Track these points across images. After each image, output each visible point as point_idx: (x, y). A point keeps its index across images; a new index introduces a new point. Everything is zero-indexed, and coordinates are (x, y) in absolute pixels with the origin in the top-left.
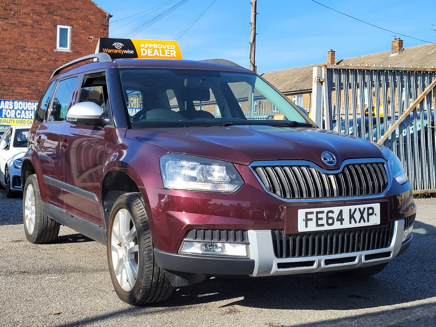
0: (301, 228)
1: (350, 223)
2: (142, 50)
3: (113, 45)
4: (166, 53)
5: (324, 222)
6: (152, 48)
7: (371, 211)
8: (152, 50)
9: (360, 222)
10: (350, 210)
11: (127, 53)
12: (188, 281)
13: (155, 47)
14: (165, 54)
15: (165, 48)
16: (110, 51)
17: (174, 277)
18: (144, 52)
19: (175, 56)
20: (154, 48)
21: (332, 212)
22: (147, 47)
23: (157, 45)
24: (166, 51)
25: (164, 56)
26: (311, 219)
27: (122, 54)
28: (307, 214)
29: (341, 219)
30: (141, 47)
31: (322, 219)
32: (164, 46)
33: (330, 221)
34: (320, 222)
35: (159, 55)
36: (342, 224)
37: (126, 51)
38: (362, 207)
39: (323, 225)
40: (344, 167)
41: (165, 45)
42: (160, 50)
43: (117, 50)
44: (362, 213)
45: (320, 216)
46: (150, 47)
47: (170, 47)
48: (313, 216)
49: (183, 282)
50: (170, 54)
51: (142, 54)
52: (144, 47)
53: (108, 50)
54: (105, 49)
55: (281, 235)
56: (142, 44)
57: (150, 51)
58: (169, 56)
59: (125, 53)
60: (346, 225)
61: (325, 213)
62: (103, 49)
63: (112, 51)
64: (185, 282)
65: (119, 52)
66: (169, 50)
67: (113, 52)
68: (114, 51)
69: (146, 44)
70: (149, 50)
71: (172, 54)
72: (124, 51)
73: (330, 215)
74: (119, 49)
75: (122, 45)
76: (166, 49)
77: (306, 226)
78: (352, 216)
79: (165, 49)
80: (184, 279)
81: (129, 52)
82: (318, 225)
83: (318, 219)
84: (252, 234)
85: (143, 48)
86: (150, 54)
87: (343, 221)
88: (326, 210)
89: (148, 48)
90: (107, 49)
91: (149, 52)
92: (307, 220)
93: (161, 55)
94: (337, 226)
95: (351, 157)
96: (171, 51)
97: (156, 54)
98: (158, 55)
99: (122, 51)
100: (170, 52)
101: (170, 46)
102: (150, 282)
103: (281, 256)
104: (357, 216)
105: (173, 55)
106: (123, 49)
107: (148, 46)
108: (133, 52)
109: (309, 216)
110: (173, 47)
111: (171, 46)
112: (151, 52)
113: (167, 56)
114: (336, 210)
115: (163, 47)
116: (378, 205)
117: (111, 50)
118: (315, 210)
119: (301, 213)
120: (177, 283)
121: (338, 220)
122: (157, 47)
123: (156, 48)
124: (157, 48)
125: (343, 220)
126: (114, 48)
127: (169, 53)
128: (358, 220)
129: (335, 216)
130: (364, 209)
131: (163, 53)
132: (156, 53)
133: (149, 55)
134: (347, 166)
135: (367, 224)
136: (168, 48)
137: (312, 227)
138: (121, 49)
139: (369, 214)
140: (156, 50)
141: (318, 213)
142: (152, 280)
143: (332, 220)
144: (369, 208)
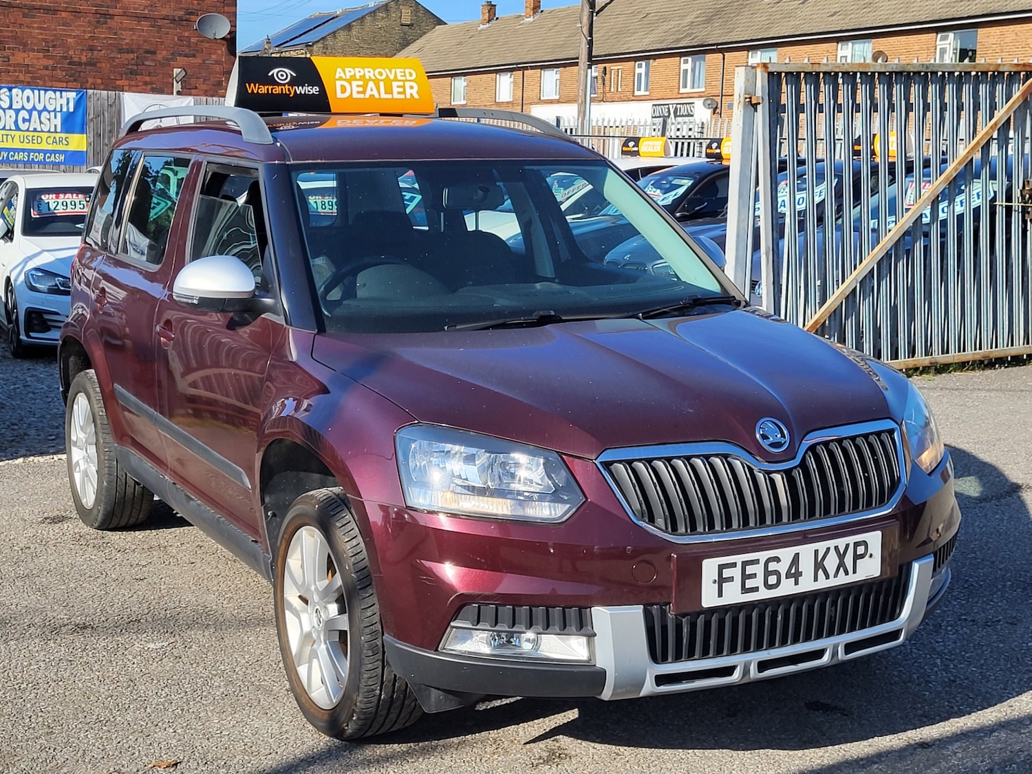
0: (709, 598)
1: (816, 579)
2: (338, 84)
3: (270, 74)
4: (395, 90)
5: (758, 582)
6: (362, 78)
7: (861, 550)
8: (361, 83)
9: (836, 575)
10: (816, 552)
11: (303, 93)
12: (458, 699)
13: (370, 77)
14: (392, 94)
15: (392, 77)
16: (263, 89)
17: (429, 693)
18: (344, 90)
19: (416, 96)
20: (367, 78)
21: (777, 559)
22: (351, 76)
23: (374, 71)
24: (395, 84)
25: (389, 96)
26: (731, 579)
27: (291, 96)
28: (721, 567)
29: (795, 575)
30: (337, 77)
31: (754, 576)
32: (391, 72)
33: (772, 580)
34: (750, 584)
35: (379, 95)
36: (796, 583)
37: (300, 88)
38: (841, 542)
39: (756, 589)
40: (806, 452)
41: (393, 71)
42: (382, 84)
43: (280, 88)
44: (841, 557)
45: (750, 570)
46: (358, 77)
47: (405, 76)
48: (736, 573)
49: (448, 702)
50: (404, 92)
51: (339, 95)
52: (344, 77)
53: (258, 88)
54: (252, 85)
55: (663, 614)
56: (339, 70)
57: (358, 86)
58: (402, 96)
59: (298, 92)
60: (807, 584)
61: (762, 562)
62: (247, 85)
63: (268, 89)
64: (453, 702)
65: (284, 92)
66: (401, 84)
67: (270, 92)
68: (272, 89)
69: (347, 70)
70: (354, 83)
71: (408, 91)
72: (296, 88)
73: (773, 566)
74: (284, 85)
75: (291, 74)
76: (396, 79)
77: (720, 594)
78: (819, 565)
79: (393, 80)
80: (450, 696)
81: (309, 91)
82: (745, 590)
83: (745, 577)
84: (601, 615)
85: (340, 78)
86: (358, 92)
87: (800, 578)
88: (763, 556)
89: (353, 78)
90: (257, 85)
91: (355, 89)
92: (721, 581)
93: (383, 96)
94: (787, 588)
95: (820, 425)
96: (408, 84)
97: (372, 93)
98: (377, 96)
99: (290, 88)
100: (404, 87)
101: (404, 72)
102: (375, 699)
103: (664, 659)
104: (831, 562)
105: (411, 94)
106: (293, 82)
107: (352, 73)
108: (318, 90)
109: (727, 573)
110: (411, 75)
111: (407, 71)
112: (361, 89)
113: (396, 96)
114: (786, 554)
115: (387, 75)
116: (878, 534)
117: (266, 87)
118: (739, 559)
119: (710, 567)
120: (434, 705)
121: (788, 576)
122: (374, 75)
123: (370, 79)
124: (373, 78)
125: (800, 574)
126: (272, 81)
127: (401, 90)
128: (831, 572)
129: (783, 567)
130: (847, 546)
131: (389, 90)
132: (372, 90)
133: (355, 96)
134: (812, 448)
135: (852, 578)
136: (399, 78)
137: (733, 595)
138: (289, 84)
139: (857, 557)
140: (371, 84)
141: (745, 564)
142: (380, 695)
143: (775, 577)
144: (856, 544)
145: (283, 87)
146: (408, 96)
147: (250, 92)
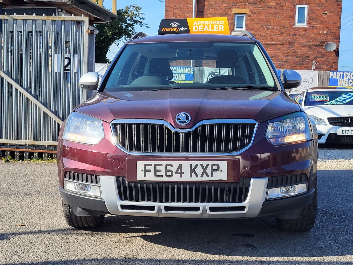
0: (140, 177)
1: (191, 176)
2: (194, 27)
3: (170, 25)
4: (215, 28)
5: (163, 173)
6: (203, 24)
7: (215, 168)
8: (203, 26)
9: (202, 176)
10: (191, 165)
11: (181, 30)
12: (88, 212)
13: (206, 24)
14: (214, 29)
15: (214, 24)
16: (167, 29)
17: (77, 208)
18: (196, 28)
19: (223, 30)
20: (205, 24)
21: (171, 166)
22: (199, 24)
23: (208, 22)
24: (215, 26)
25: (213, 30)
26: (150, 171)
27: (177, 31)
28: (145, 165)
29: (180, 173)
30: (194, 24)
31: (160, 171)
32: (214, 22)
33: (169, 173)
34: (158, 173)
35: (209, 30)
36: (181, 176)
37: (180, 29)
38: (205, 163)
39: (161, 176)
40: (199, 127)
41: (216, 21)
42: (210, 26)
43: (173, 29)
44: (205, 169)
45: (158, 168)
46: (202, 24)
47: (220, 23)
48: (152, 168)
50: (218, 29)
51: (194, 30)
52: (197, 24)
54: (164, 28)
55: (124, 181)
56: (196, 22)
57: (201, 27)
58: (218, 30)
59: (180, 30)
61: (164, 166)
62: (162, 28)
63: (169, 29)
65: (175, 30)
66: (218, 26)
67: (170, 30)
68: (170, 29)
69: (198, 22)
70: (200, 26)
71: (220, 28)
72: (179, 29)
73: (169, 168)
74: (175, 28)
75: (178, 24)
76: (216, 24)
77: (145, 176)
78: (193, 171)
79: (215, 25)
81: (183, 30)
82: (156, 176)
83: (156, 171)
85: (195, 25)
86: (201, 29)
88: (164, 163)
89: (200, 24)
90: (165, 28)
91: (200, 28)
92: (145, 171)
93: (210, 30)
94: (176, 178)
96: (220, 26)
97: (206, 29)
98: (208, 30)
99: (177, 29)
100: (218, 27)
101: (220, 22)
102: (68, 210)
104: (199, 170)
105: (221, 29)
106: (178, 27)
107: (200, 23)
108: (187, 29)
109: (148, 168)
110: (222, 22)
111: (221, 21)
112: (202, 28)
113: (215, 30)
114: (176, 164)
115: (213, 23)
116: (225, 162)
117: (168, 29)
118: (153, 163)
119: (140, 165)
120: (78, 213)
121: (177, 173)
122: (208, 23)
123: (206, 25)
124: (207, 24)
125: (183, 173)
126: (171, 27)
127: (217, 28)
128: (199, 174)
129: (174, 169)
130: (208, 165)
131: (213, 28)
132: (206, 28)
133: (200, 30)
135: (210, 179)
136: (217, 24)
137: (151, 177)
138: (177, 27)
139: (213, 170)
140: (206, 26)
141: (156, 165)
143: (170, 172)
144: (213, 165)
145: (174, 29)
146: (220, 30)
147: (163, 31)
